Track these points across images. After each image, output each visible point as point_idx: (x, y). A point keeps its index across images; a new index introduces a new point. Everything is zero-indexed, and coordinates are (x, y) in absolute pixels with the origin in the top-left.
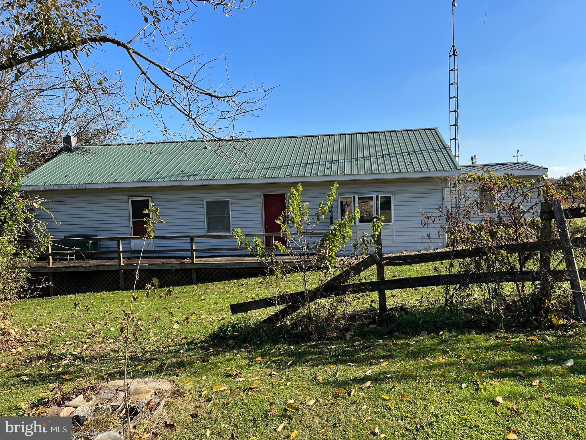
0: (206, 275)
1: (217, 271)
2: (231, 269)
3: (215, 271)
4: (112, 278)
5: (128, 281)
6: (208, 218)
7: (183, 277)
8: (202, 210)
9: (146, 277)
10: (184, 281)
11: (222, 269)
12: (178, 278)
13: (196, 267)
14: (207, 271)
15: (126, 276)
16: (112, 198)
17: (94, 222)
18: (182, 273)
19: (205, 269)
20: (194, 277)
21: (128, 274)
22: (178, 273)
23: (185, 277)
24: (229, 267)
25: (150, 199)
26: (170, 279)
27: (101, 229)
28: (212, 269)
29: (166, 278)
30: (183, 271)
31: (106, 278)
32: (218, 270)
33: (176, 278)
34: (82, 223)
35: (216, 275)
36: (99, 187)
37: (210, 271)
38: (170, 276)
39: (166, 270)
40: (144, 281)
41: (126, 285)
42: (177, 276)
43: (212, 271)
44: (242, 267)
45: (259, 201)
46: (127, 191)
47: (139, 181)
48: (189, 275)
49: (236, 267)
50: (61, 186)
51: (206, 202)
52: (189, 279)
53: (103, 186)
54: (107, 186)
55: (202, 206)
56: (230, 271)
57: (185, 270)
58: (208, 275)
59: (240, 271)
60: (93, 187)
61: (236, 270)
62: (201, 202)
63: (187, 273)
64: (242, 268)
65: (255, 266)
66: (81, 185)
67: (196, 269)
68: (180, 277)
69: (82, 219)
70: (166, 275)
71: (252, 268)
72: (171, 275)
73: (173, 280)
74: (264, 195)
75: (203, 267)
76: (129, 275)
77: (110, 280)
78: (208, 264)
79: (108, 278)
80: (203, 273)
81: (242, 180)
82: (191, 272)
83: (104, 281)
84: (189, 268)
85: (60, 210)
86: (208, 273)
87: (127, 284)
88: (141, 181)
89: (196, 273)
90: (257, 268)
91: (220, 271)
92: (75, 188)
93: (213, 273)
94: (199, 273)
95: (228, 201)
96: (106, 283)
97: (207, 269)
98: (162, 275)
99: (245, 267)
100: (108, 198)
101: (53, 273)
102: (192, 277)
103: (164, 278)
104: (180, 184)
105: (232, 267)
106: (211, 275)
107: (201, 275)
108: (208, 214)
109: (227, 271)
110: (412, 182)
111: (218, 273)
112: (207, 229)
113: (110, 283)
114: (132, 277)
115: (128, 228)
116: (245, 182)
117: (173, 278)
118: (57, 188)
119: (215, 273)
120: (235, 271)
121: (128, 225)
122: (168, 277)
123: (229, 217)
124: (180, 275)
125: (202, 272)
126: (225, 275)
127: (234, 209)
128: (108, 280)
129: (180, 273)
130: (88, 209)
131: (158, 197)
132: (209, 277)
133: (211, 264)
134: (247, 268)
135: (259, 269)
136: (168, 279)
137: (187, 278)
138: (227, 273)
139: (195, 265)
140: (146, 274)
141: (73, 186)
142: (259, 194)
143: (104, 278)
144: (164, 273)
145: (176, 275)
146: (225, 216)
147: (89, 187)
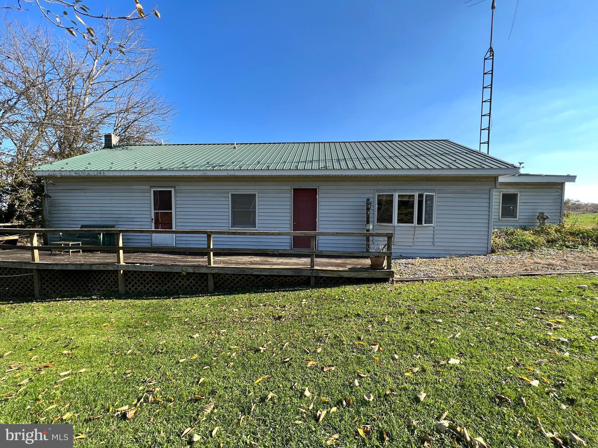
0: (226, 281)
1: (240, 278)
2: (258, 276)
3: (237, 278)
4: (112, 279)
5: (130, 283)
6: (233, 212)
7: (197, 283)
8: (227, 203)
9: (152, 279)
10: (199, 287)
11: (246, 275)
12: (191, 282)
13: (214, 271)
14: (227, 276)
15: (127, 277)
16: (134, 187)
17: (115, 212)
18: (197, 277)
19: (225, 275)
20: (211, 283)
21: (129, 275)
22: (191, 277)
23: (200, 282)
24: (256, 273)
25: (173, 190)
26: (181, 283)
27: (121, 219)
28: (234, 275)
29: (177, 282)
30: (198, 275)
31: (104, 278)
32: (242, 276)
33: (188, 282)
34: (103, 212)
35: (238, 282)
36: (118, 174)
37: (231, 277)
38: (181, 280)
39: (177, 273)
40: (150, 285)
41: (127, 289)
42: (190, 281)
43: (234, 277)
44: (273, 274)
45: (288, 195)
46: (149, 181)
47: (161, 170)
48: (205, 280)
49: (264, 274)
50: (77, 172)
51: (231, 194)
52: (204, 285)
53: (122, 174)
54: (126, 174)
55: (227, 199)
56: (256, 278)
57: (199, 274)
58: (228, 282)
59: (269, 279)
60: (111, 174)
61: (264, 277)
62: (226, 195)
63: (202, 277)
64: (272, 276)
65: (289, 273)
66: (99, 172)
67: (213, 274)
68: (194, 282)
69: (103, 208)
70: (177, 279)
71: (285, 276)
72: (183, 279)
73: (185, 285)
74: (294, 189)
75: (222, 272)
76: (131, 276)
77: (109, 281)
78: (228, 269)
79: (107, 278)
80: (222, 278)
81: (271, 171)
82: (207, 277)
83: (102, 281)
84: (204, 272)
85: (80, 198)
86: (228, 279)
87: (128, 287)
88: (163, 170)
89: (214, 278)
90: (292, 277)
91: (243, 278)
92: (93, 175)
93: (234, 280)
94: (217, 278)
95: (255, 195)
96: (104, 284)
97: (228, 274)
98: (171, 279)
99: (276, 274)
100: (130, 187)
101: (38, 270)
102: (208, 283)
103: (174, 282)
104: (203, 174)
105: (259, 273)
106: (232, 282)
107: (220, 281)
108: (233, 208)
109: (252, 278)
110: (457, 181)
111: (240, 280)
112: (231, 223)
113: (109, 285)
114: (134, 279)
115: (149, 220)
116: (274, 173)
117: (186, 283)
118: (73, 174)
119: (237, 280)
120: (262, 279)
121: (149, 216)
122: (179, 280)
123: (255, 212)
124: (194, 280)
125: (220, 277)
126: (250, 283)
127: (260, 203)
128: (107, 281)
129: (194, 277)
130: (109, 198)
131: (181, 188)
132: (229, 284)
133: (233, 269)
134: (279, 276)
135: (294, 278)
136: (179, 283)
137: (203, 283)
138: (253, 281)
139: (212, 268)
140: (152, 276)
141: (90, 173)
142: (289, 188)
143: (102, 278)
144: (174, 276)
145: (188, 279)
146: (250, 210)
147: (107, 174)
